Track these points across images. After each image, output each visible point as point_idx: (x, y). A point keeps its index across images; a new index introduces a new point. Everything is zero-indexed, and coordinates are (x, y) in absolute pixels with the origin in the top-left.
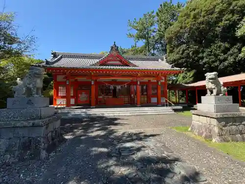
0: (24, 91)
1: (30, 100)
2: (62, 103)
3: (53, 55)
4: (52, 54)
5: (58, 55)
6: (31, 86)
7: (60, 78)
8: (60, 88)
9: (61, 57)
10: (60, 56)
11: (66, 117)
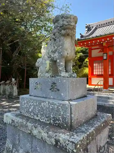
0: (48, 66)
1: (54, 83)
2: (99, 84)
3: (87, 29)
4: (87, 27)
5: (93, 27)
6: (56, 55)
7: (95, 53)
8: (94, 65)
9: (96, 29)
10: (94, 28)
11: (107, 104)
